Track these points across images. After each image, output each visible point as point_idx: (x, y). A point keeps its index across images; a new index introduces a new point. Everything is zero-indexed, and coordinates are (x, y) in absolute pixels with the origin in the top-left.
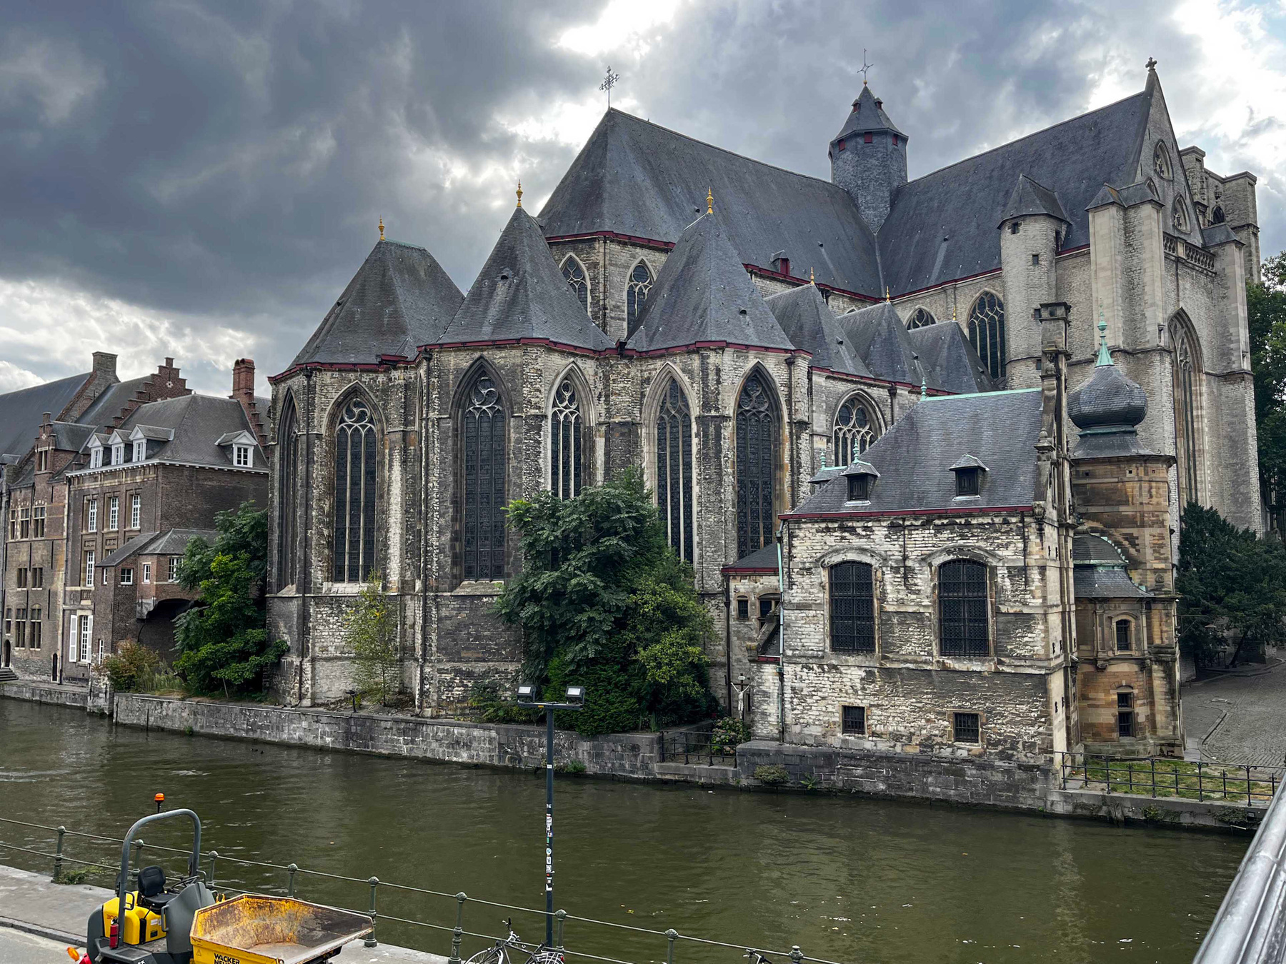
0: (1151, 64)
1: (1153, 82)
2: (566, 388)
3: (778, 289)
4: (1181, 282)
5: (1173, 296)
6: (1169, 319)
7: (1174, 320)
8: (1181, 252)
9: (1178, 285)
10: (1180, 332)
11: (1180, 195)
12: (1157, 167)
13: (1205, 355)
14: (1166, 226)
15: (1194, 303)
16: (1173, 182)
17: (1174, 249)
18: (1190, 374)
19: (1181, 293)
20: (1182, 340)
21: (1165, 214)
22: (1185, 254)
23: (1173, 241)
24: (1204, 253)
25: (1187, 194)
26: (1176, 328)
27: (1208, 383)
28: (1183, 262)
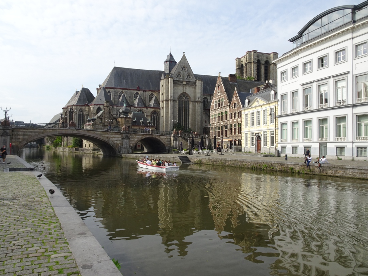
0: (184, 52)
1: (184, 56)
2: (81, 110)
3: (136, 92)
4: (185, 88)
5: (182, 90)
6: (181, 94)
7: (184, 94)
8: (185, 83)
9: (184, 88)
10: (186, 95)
11: (189, 73)
12: (184, 69)
13: (192, 98)
14: (184, 79)
15: (189, 90)
16: (187, 71)
17: (183, 83)
18: (189, 102)
19: (184, 90)
20: (187, 97)
21: (183, 77)
22: (186, 83)
23: (182, 82)
24: (193, 82)
25: (192, 72)
26: (185, 95)
27: (193, 103)
28: (185, 85)
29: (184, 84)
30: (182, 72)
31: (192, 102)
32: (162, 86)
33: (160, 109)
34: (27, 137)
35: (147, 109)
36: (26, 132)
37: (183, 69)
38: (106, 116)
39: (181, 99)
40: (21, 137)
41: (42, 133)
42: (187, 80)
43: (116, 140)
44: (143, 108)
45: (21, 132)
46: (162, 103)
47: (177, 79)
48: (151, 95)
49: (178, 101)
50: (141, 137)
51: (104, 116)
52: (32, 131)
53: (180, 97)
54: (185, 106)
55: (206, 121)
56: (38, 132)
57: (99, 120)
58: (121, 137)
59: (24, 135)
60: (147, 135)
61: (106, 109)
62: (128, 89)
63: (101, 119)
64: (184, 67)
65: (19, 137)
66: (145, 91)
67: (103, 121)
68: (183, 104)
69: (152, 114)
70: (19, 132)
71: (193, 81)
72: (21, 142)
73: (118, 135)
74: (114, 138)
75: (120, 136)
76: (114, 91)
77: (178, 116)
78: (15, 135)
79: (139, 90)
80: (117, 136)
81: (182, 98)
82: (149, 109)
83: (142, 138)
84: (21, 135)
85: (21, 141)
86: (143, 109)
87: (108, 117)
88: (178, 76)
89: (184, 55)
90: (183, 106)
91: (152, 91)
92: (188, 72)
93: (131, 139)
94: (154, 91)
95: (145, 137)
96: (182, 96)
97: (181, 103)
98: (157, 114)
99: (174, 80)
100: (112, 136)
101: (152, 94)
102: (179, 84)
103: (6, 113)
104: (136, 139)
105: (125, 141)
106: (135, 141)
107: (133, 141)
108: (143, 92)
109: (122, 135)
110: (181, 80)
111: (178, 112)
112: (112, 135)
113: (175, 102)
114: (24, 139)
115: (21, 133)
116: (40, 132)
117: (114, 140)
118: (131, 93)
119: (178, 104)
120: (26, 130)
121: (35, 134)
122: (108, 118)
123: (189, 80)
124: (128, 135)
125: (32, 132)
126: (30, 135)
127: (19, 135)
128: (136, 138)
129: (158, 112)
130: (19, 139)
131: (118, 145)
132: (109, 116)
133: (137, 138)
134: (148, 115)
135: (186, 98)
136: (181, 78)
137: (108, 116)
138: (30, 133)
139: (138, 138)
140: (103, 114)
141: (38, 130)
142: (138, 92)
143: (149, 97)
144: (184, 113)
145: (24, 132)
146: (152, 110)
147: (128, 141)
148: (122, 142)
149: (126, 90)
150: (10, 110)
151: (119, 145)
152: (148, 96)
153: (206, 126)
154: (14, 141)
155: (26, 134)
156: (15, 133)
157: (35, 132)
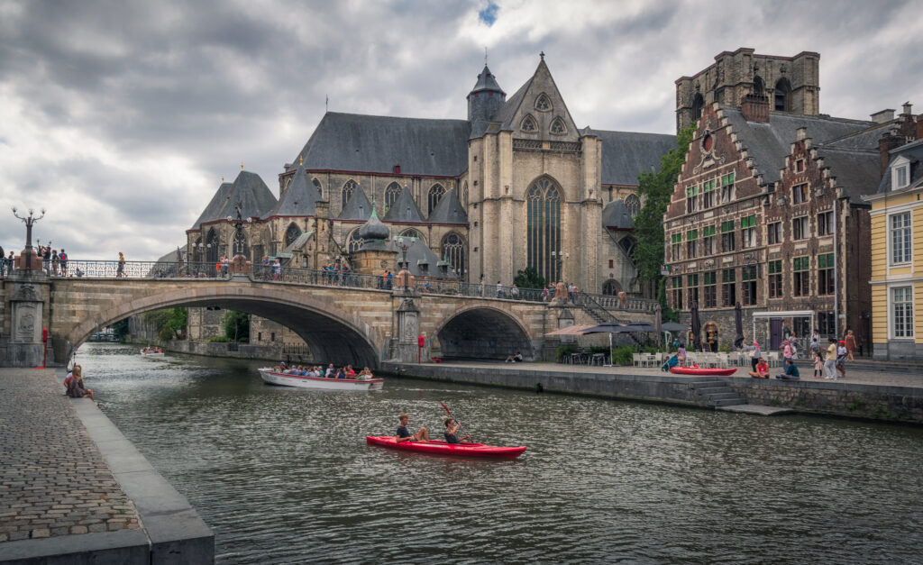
0: (542, 55)
1: (542, 67)
3: (390, 181)
4: (546, 161)
5: (539, 168)
6: (535, 181)
7: (545, 179)
8: (546, 147)
9: (543, 163)
10: (550, 184)
11: (558, 117)
12: (542, 106)
13: (569, 194)
14: (543, 134)
15: (559, 169)
16: (553, 110)
17: (541, 146)
18: (558, 203)
19: (546, 167)
20: (552, 188)
21: (543, 129)
22: (551, 147)
23: (540, 143)
24: (572, 143)
25: (567, 114)
26: (547, 183)
27: (571, 208)
28: (548, 152)
29: (543, 151)
30: (536, 114)
31: (569, 203)
32: (475, 158)
33: (468, 229)
34: (97, 308)
35: (430, 228)
36: (95, 290)
37: (539, 106)
38: (320, 249)
39: (535, 196)
40: (79, 308)
41: (146, 294)
42: (553, 139)
43: (378, 319)
44: (418, 224)
45: (79, 290)
46: (475, 211)
47: (523, 136)
48: (434, 188)
49: (526, 203)
50: (453, 306)
51: (314, 247)
52: (115, 286)
53: (533, 188)
54: (547, 217)
55: (611, 262)
56: (132, 291)
57: (301, 259)
58: (393, 307)
59: (87, 301)
60: (474, 301)
61: (320, 227)
62: (369, 174)
63: (306, 256)
64: (542, 100)
65: (71, 307)
66: (419, 178)
67: (311, 263)
68: (541, 213)
69: (446, 242)
70: (71, 291)
71: (571, 140)
72: (78, 324)
73: (382, 299)
74: (372, 310)
75: (389, 304)
76: (330, 181)
77: (526, 247)
78: (60, 301)
79: (402, 177)
80: (381, 304)
81: (538, 192)
82: (435, 228)
83: (458, 311)
84: (80, 302)
85: (77, 321)
86: (417, 228)
87: (326, 251)
88: (525, 127)
89: (543, 61)
90: (541, 216)
91: (437, 178)
92: (555, 114)
93: (422, 314)
94: (444, 178)
95: (466, 308)
96: (539, 187)
97: (535, 207)
98: (460, 243)
99: (514, 140)
100: (362, 304)
101: (437, 185)
102: (528, 151)
103: (29, 227)
104: (439, 315)
105: (408, 319)
106: (437, 320)
107: (429, 320)
108: (413, 180)
109: (396, 300)
110: (535, 137)
111: (526, 234)
112: (364, 300)
113: (517, 204)
114: (88, 316)
115: (77, 295)
116: (138, 291)
117: (372, 318)
118: (379, 185)
119: (526, 210)
120: (96, 286)
121: (123, 298)
122: (325, 253)
123: (559, 139)
124: (414, 301)
125: (112, 291)
126: (105, 301)
127: (73, 301)
128: (437, 310)
129: (462, 236)
130: (74, 313)
131: (384, 333)
132: (330, 247)
133: (441, 310)
134: (433, 245)
135: (549, 193)
136: (535, 133)
137: (326, 247)
138: (108, 295)
139: (446, 310)
140: (311, 241)
141: (131, 283)
142: (397, 180)
143: (430, 196)
144: (544, 237)
145: (88, 290)
146: (445, 230)
147: (414, 320)
148: (396, 325)
149: (364, 178)
150: (41, 217)
151: (388, 334)
152: (425, 193)
153: (612, 275)
154: (56, 319)
155: (92, 296)
156: (59, 294)
157: (125, 291)
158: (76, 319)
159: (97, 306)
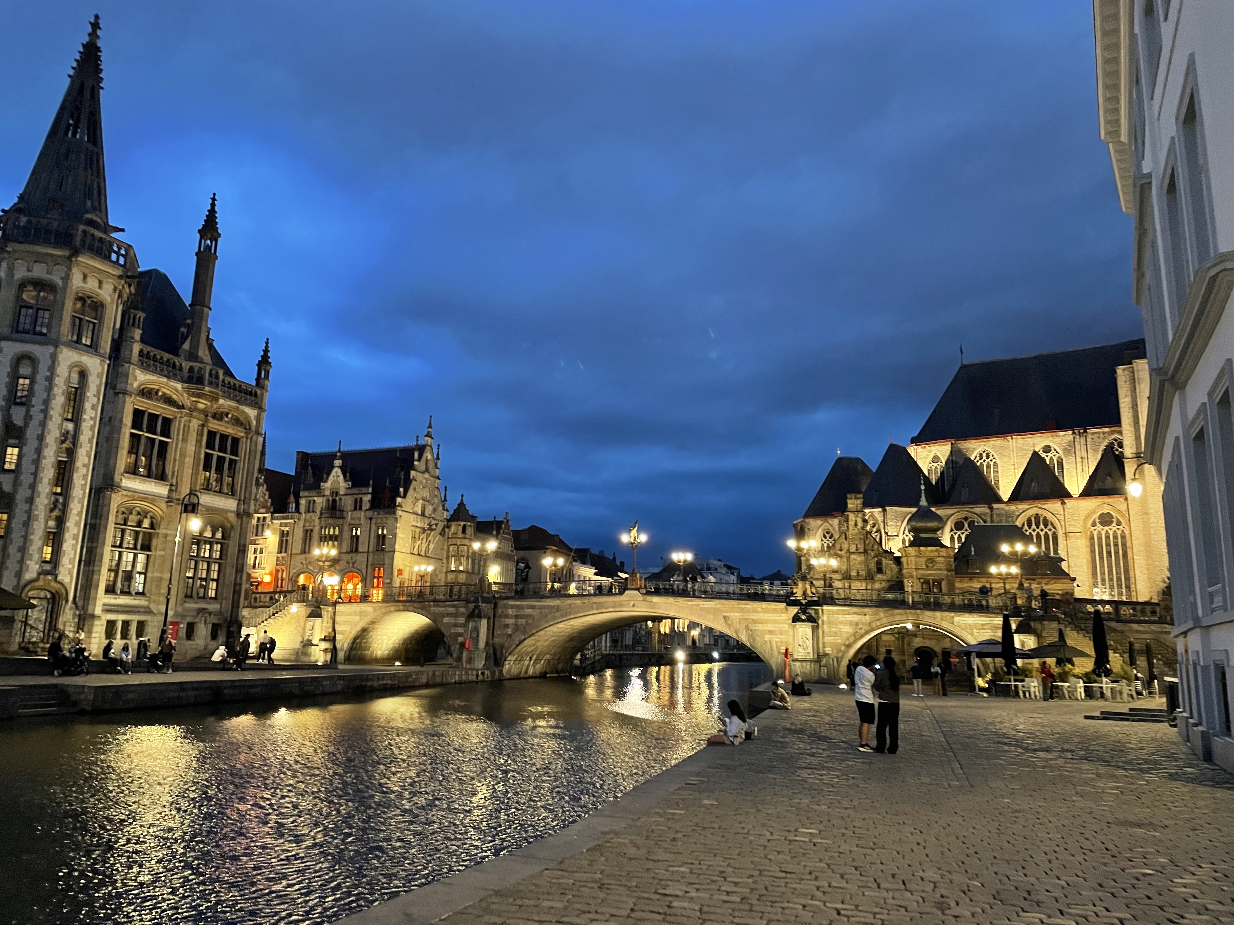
33: (1126, 501)
34: (523, 622)
35: (1063, 505)
36: (523, 607)
41: (558, 609)
43: (772, 632)
48: (1112, 443)
51: (845, 546)
52: (536, 603)
56: (548, 607)
58: (788, 619)
61: (851, 523)
62: (1006, 439)
70: (507, 608)
74: (763, 623)
78: (500, 616)
91: (1113, 428)
93: (821, 626)
100: (753, 617)
101: (1115, 439)
104: (847, 629)
105: (801, 632)
108: (1074, 435)
109: (790, 611)
112: (755, 612)
117: (763, 631)
121: (542, 613)
122: (861, 554)
124: (810, 612)
125: (534, 607)
127: (508, 616)
128: (846, 623)
131: (777, 648)
133: (851, 624)
134: (1070, 529)
139: (856, 624)
141: (547, 600)
145: (518, 607)
147: (810, 631)
148: (791, 640)
151: (783, 650)
152: (1095, 451)
154: (498, 632)
155: (521, 612)
156: (500, 611)
157: (542, 607)
158: (509, 631)
159: (524, 620)
